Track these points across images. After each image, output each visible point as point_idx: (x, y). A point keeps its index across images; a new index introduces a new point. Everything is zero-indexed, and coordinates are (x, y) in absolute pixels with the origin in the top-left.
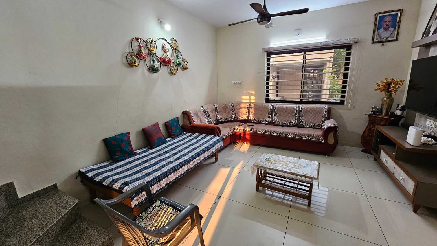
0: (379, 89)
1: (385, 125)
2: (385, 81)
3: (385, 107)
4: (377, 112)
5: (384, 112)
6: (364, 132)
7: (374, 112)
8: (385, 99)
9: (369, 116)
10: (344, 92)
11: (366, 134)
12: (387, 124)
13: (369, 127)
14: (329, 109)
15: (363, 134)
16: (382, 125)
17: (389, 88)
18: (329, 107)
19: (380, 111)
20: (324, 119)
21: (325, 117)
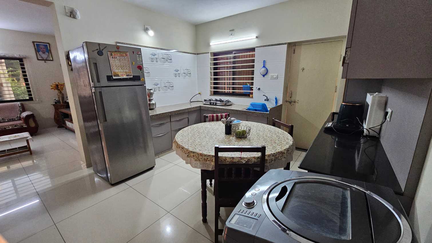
0: (53, 88)
1: (64, 108)
2: (55, 84)
3: (61, 99)
4: (58, 102)
5: (61, 102)
6: (55, 116)
7: (55, 102)
8: (59, 94)
9: (54, 105)
10: (29, 91)
11: (56, 116)
12: (65, 107)
13: (56, 112)
14: (22, 105)
15: (54, 117)
16: (62, 109)
17: (58, 88)
18: (21, 103)
19: (59, 102)
20: (20, 112)
21: (20, 111)
